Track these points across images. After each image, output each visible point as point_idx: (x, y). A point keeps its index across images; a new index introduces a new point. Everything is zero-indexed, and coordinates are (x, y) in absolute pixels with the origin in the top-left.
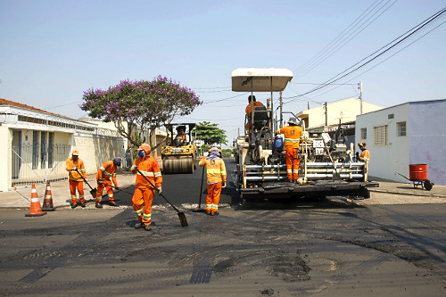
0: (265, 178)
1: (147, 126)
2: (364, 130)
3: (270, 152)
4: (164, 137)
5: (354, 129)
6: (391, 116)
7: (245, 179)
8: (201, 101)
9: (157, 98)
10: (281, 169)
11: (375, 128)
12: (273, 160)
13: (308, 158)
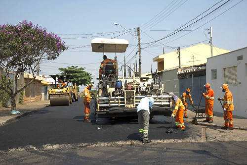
0: (111, 105)
1: (13, 70)
2: (214, 72)
3: (113, 89)
4: (31, 79)
5: (205, 70)
6: (240, 58)
7: (99, 105)
8: (66, 47)
9: (22, 43)
10: (121, 100)
11: (224, 69)
12: (115, 94)
13: (137, 92)
